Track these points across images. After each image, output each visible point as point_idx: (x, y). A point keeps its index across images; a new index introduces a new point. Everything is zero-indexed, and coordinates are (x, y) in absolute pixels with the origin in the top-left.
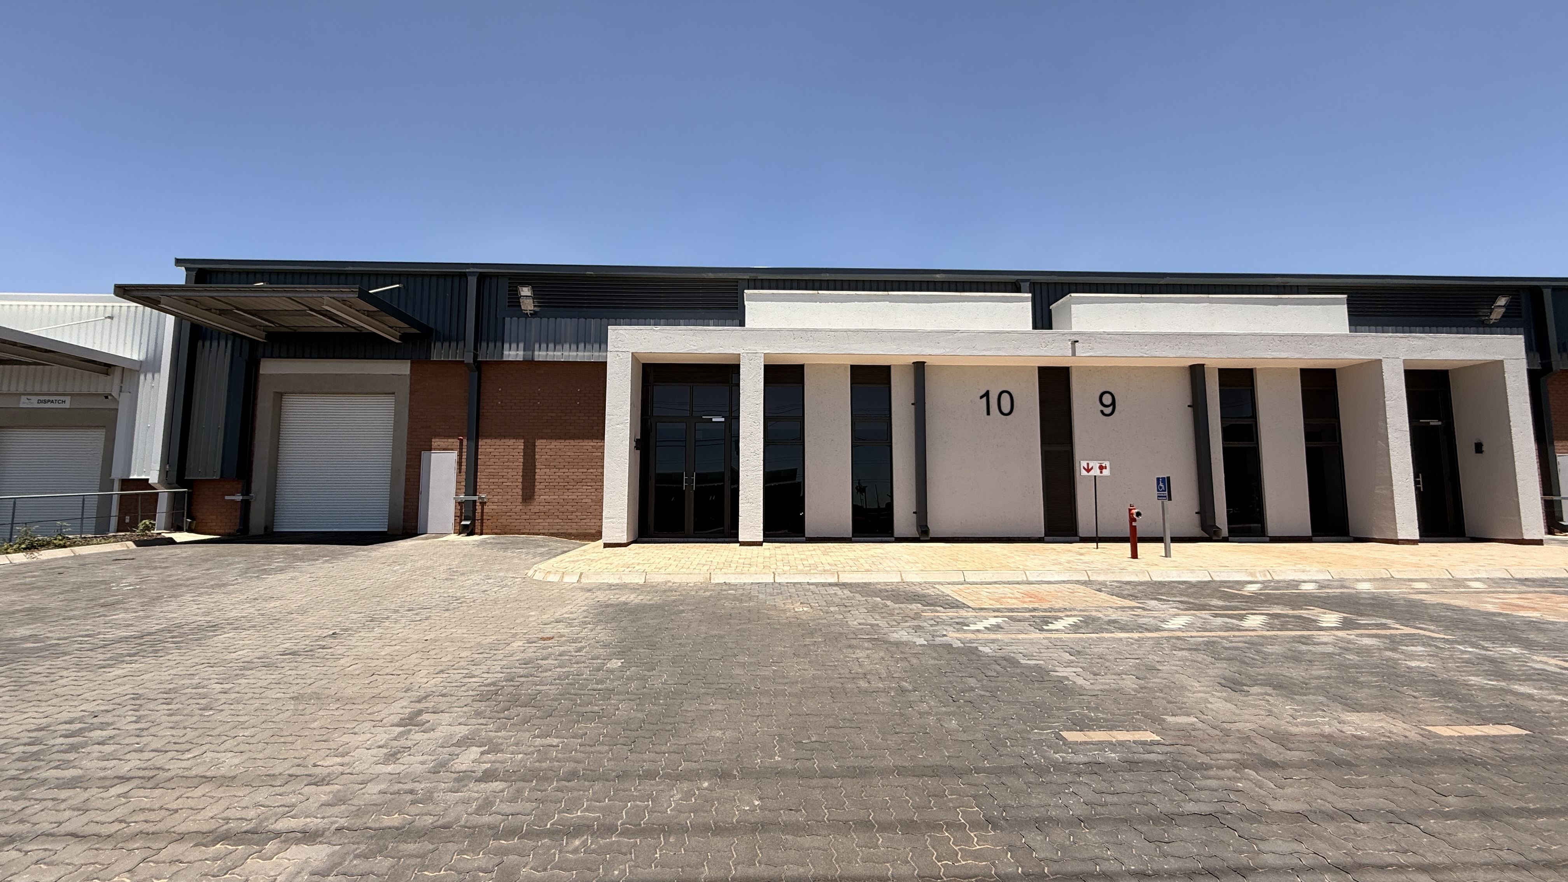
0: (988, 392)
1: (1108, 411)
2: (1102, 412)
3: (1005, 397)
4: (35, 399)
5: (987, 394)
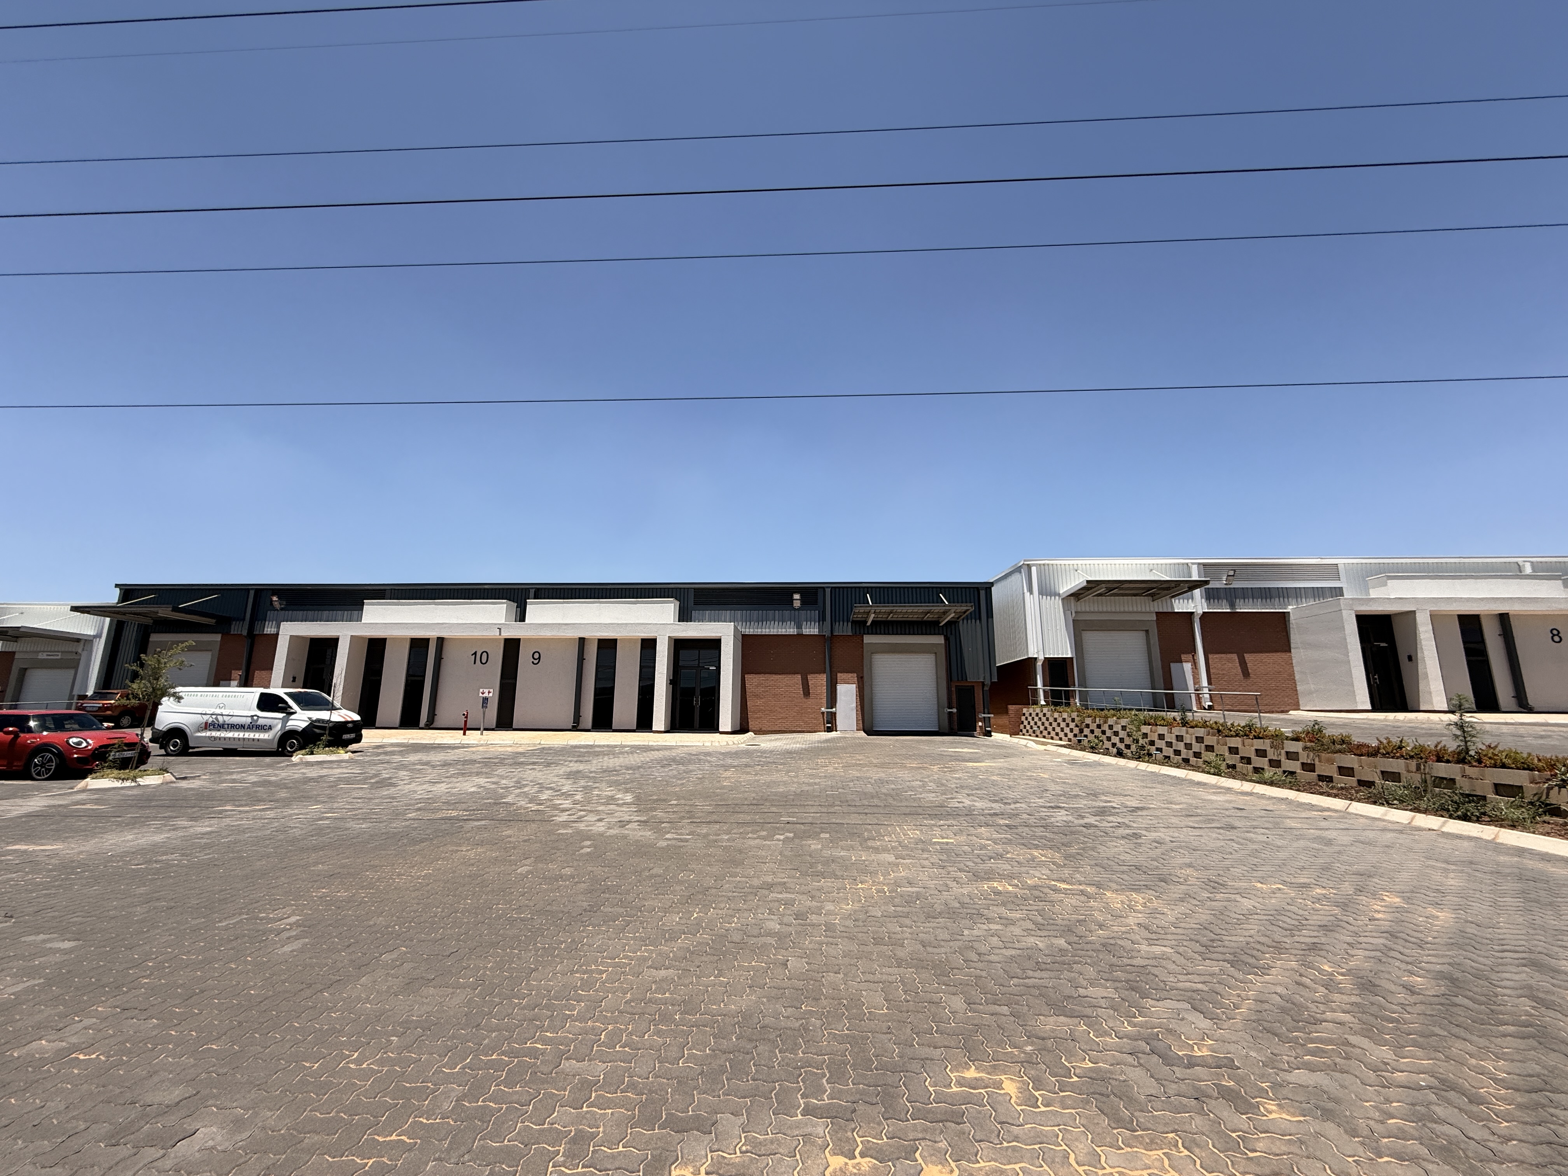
0: (476, 652)
1: (536, 662)
2: (533, 662)
3: (485, 655)
4: (45, 654)
5: (475, 653)
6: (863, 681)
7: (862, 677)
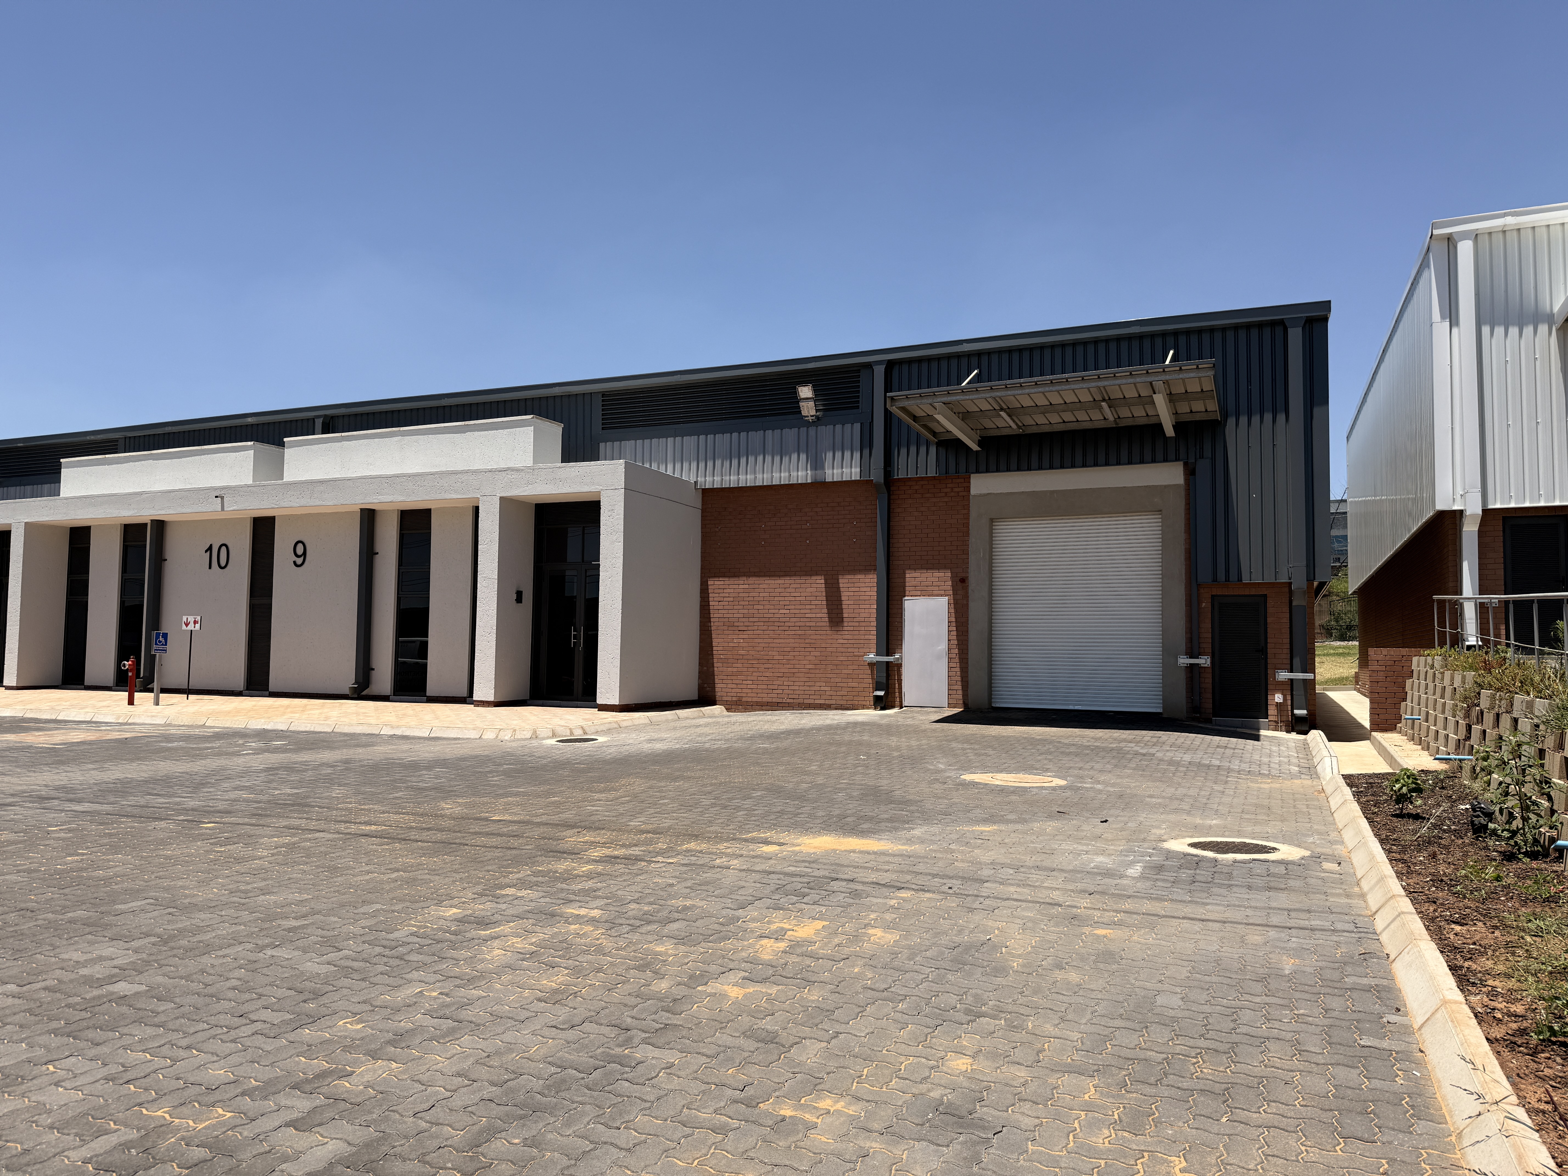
0: (211, 546)
1: (299, 561)
2: (295, 562)
3: (224, 550)
5: (210, 549)
6: (966, 589)
7: (963, 580)
